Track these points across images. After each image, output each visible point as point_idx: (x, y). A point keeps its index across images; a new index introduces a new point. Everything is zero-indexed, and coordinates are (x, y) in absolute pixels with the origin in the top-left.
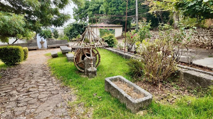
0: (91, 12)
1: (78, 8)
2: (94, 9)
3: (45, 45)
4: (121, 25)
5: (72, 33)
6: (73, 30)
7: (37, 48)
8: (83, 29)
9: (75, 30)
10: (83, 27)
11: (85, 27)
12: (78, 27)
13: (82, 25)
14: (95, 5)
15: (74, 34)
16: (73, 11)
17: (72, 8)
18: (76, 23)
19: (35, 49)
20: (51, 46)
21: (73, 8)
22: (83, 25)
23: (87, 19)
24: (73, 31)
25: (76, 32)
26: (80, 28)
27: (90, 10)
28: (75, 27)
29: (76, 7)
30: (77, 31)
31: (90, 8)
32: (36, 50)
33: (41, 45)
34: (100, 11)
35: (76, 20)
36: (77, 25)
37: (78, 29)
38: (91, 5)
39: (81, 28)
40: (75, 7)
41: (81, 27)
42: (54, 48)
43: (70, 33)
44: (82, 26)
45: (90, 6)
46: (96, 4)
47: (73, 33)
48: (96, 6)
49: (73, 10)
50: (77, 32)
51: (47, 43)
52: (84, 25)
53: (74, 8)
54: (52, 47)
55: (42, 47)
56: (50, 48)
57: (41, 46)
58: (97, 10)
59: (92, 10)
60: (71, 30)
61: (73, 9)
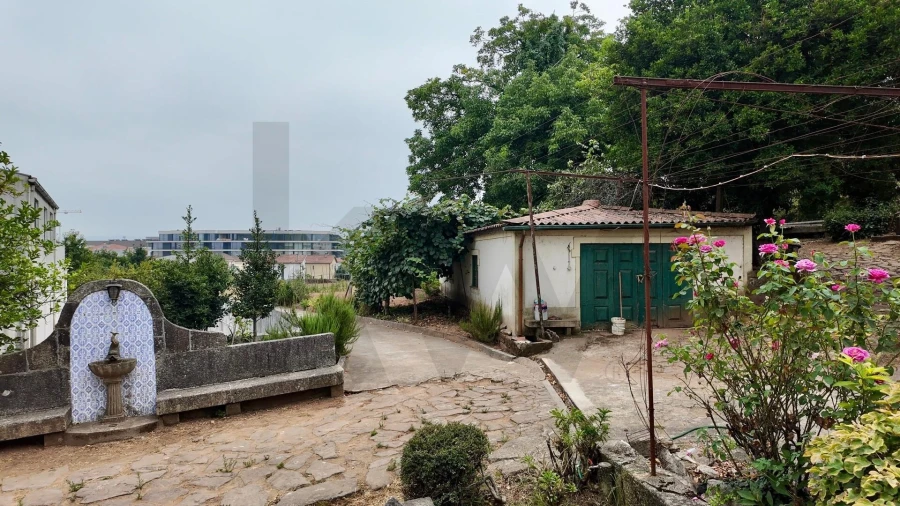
0: (504, 151)
1: (433, 138)
2: (522, 132)
3: (136, 391)
4: (740, 217)
5: (388, 270)
6: (399, 249)
7: (47, 430)
8: (456, 242)
9: (411, 250)
10: (460, 234)
11: (472, 229)
12: (429, 235)
13: (453, 217)
14: (527, 109)
15: (403, 274)
16: (411, 153)
17: (407, 140)
18: (415, 209)
19: (25, 433)
20: (181, 401)
21: (411, 135)
22: (460, 218)
23: (475, 190)
24: (395, 259)
25: (412, 263)
26: (438, 239)
27: (498, 142)
28: (409, 234)
29: (426, 134)
30: (420, 255)
31: (499, 126)
32: (36, 442)
33: (101, 395)
34: (553, 140)
35: (422, 192)
36: (424, 219)
37: (428, 243)
38: (506, 116)
39: (447, 238)
40: (418, 133)
41: (444, 234)
42: (215, 412)
43: (379, 270)
44: (450, 226)
45: (498, 120)
46: (535, 106)
47: (397, 270)
48: (530, 119)
49: (410, 146)
50: (419, 266)
51: (160, 375)
52: (464, 218)
53: (413, 140)
54: (194, 407)
55: (106, 412)
56: (174, 414)
57: (102, 404)
58: (534, 140)
59: (509, 137)
60: (383, 250)
61: (411, 143)
